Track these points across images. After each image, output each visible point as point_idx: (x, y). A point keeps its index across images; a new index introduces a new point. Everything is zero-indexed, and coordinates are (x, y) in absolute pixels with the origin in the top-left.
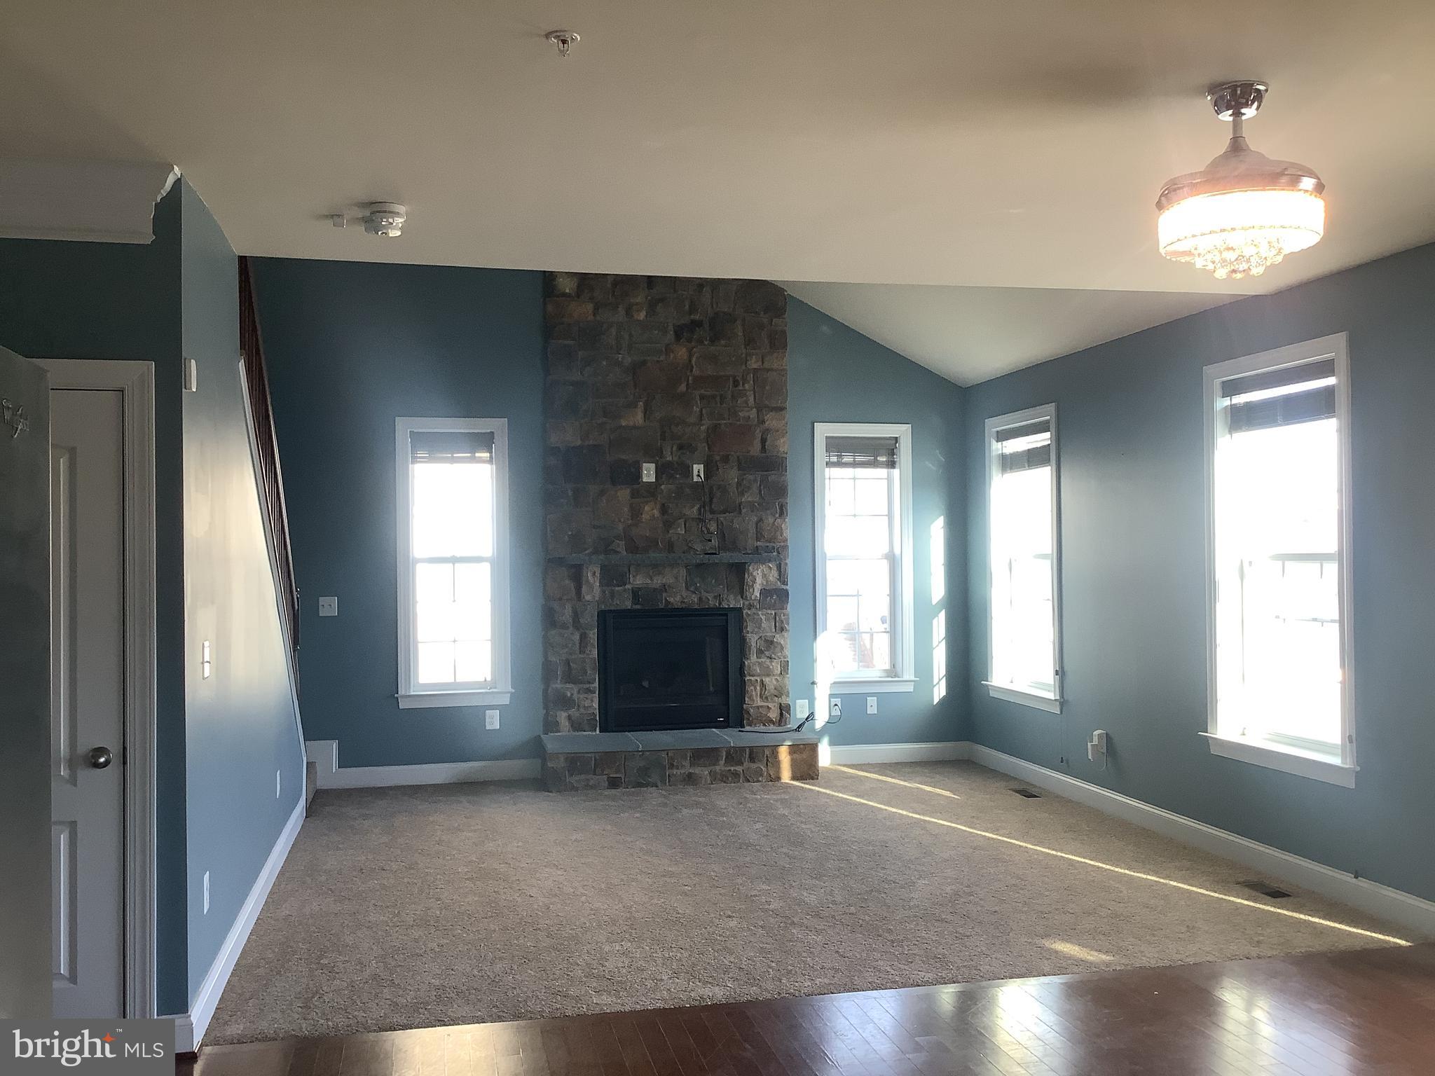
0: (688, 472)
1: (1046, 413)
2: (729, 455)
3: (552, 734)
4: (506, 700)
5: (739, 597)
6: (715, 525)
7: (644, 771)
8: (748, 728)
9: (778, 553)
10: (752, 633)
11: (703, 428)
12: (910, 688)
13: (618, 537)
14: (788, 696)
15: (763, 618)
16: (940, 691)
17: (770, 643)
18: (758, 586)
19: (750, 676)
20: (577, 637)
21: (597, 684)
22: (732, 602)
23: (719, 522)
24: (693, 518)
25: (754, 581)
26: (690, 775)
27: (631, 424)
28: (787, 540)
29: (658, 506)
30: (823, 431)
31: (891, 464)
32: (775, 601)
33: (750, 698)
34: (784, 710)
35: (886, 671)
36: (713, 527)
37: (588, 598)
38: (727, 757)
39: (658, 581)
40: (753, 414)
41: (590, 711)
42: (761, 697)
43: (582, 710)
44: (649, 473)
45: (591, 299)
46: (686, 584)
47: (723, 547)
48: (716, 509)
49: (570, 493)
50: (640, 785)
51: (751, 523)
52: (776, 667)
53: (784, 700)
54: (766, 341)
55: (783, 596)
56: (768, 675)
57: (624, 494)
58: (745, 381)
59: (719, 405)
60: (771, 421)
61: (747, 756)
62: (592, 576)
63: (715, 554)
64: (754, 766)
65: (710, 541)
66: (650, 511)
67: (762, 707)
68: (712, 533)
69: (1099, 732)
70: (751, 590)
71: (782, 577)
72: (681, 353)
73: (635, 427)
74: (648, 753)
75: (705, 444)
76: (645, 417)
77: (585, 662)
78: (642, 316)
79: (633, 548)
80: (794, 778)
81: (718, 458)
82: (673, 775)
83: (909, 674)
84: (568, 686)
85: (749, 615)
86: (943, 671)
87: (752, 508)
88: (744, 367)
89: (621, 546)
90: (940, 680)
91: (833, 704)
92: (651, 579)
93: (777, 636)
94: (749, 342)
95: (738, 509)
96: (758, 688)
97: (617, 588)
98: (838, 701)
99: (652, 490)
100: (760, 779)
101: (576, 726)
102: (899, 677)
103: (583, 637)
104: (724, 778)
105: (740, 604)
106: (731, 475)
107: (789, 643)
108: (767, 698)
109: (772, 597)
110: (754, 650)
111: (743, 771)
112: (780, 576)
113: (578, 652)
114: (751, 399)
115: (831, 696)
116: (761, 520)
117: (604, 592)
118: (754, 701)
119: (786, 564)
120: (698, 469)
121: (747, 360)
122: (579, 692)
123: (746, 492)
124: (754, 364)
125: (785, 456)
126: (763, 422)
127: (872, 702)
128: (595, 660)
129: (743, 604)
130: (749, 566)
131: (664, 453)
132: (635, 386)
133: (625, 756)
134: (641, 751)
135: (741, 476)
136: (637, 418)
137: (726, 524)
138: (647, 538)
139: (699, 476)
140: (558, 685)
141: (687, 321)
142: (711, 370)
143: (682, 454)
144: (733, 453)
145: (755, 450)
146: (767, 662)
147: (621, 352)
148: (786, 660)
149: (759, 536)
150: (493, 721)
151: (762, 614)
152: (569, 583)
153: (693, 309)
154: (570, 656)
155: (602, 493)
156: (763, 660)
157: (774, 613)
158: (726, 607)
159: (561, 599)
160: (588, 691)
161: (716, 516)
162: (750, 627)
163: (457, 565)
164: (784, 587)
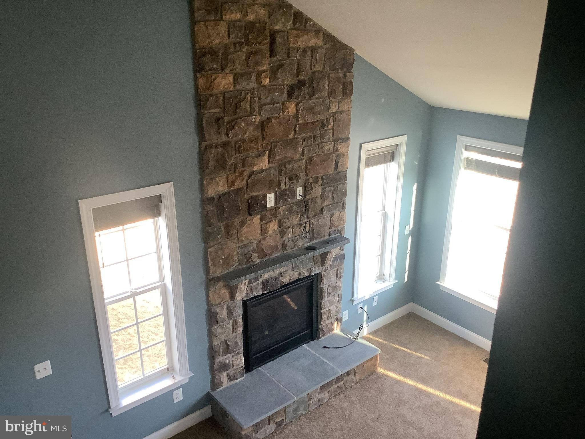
0: (294, 194)
2: (317, 177)
3: (218, 390)
4: (186, 381)
5: (322, 267)
6: (309, 225)
7: (296, 410)
8: (322, 339)
10: (325, 285)
11: (304, 162)
12: (392, 286)
13: (253, 251)
14: (340, 312)
15: (331, 274)
17: (334, 287)
18: (333, 258)
19: (324, 309)
20: (231, 324)
21: (242, 348)
24: (296, 225)
25: (331, 256)
26: (319, 400)
27: (260, 168)
29: (277, 223)
30: (365, 149)
32: (338, 263)
33: (323, 321)
34: (339, 321)
36: (308, 228)
37: (238, 298)
38: (336, 380)
39: (278, 272)
40: (332, 146)
41: (239, 366)
42: (328, 318)
43: (235, 368)
44: (271, 200)
46: (292, 268)
47: (313, 237)
49: (223, 230)
51: (327, 219)
52: (336, 299)
53: (338, 316)
54: (341, 91)
55: (343, 257)
56: (332, 305)
57: (256, 220)
58: (328, 123)
59: (313, 143)
60: (341, 148)
61: (346, 375)
62: (244, 285)
64: (349, 378)
65: (307, 237)
66: (273, 227)
67: (329, 324)
68: (308, 232)
70: (329, 262)
71: (342, 248)
72: (292, 108)
73: (263, 170)
74: (299, 400)
75: (304, 173)
76: (269, 161)
77: (237, 338)
78: (266, 81)
79: (262, 255)
81: (311, 181)
84: (227, 356)
85: (324, 275)
87: (329, 209)
88: (328, 113)
92: (274, 272)
93: (338, 282)
94: (332, 93)
95: (321, 212)
96: (327, 314)
97: (253, 284)
99: (273, 212)
100: (353, 384)
101: (231, 378)
102: (388, 281)
103: (235, 323)
104: (336, 392)
105: (320, 270)
107: (343, 283)
108: (331, 318)
110: (326, 294)
111: (344, 384)
113: (232, 333)
114: (331, 136)
116: (333, 215)
120: (299, 190)
121: (329, 107)
122: (233, 358)
123: (325, 199)
124: (333, 109)
125: (346, 170)
126: (337, 150)
127: (376, 299)
128: (241, 334)
129: (323, 270)
130: (331, 251)
131: (281, 185)
132: (263, 139)
133: (285, 407)
134: (295, 401)
135: (323, 189)
136: (264, 163)
137: (315, 223)
138: (272, 247)
139: (300, 195)
140: (220, 359)
141: (294, 81)
142: (310, 119)
143: (291, 183)
144: (319, 175)
145: (332, 170)
146: (332, 298)
147: (254, 114)
148: (341, 293)
149: (331, 226)
150: (178, 396)
151: (331, 272)
152: (225, 292)
153: (300, 71)
154: (226, 338)
155: (243, 223)
156: (330, 297)
157: (336, 269)
158: (314, 274)
159: (219, 304)
160: (238, 354)
161: (309, 220)
162: (325, 282)
163: (137, 298)
164: (342, 252)
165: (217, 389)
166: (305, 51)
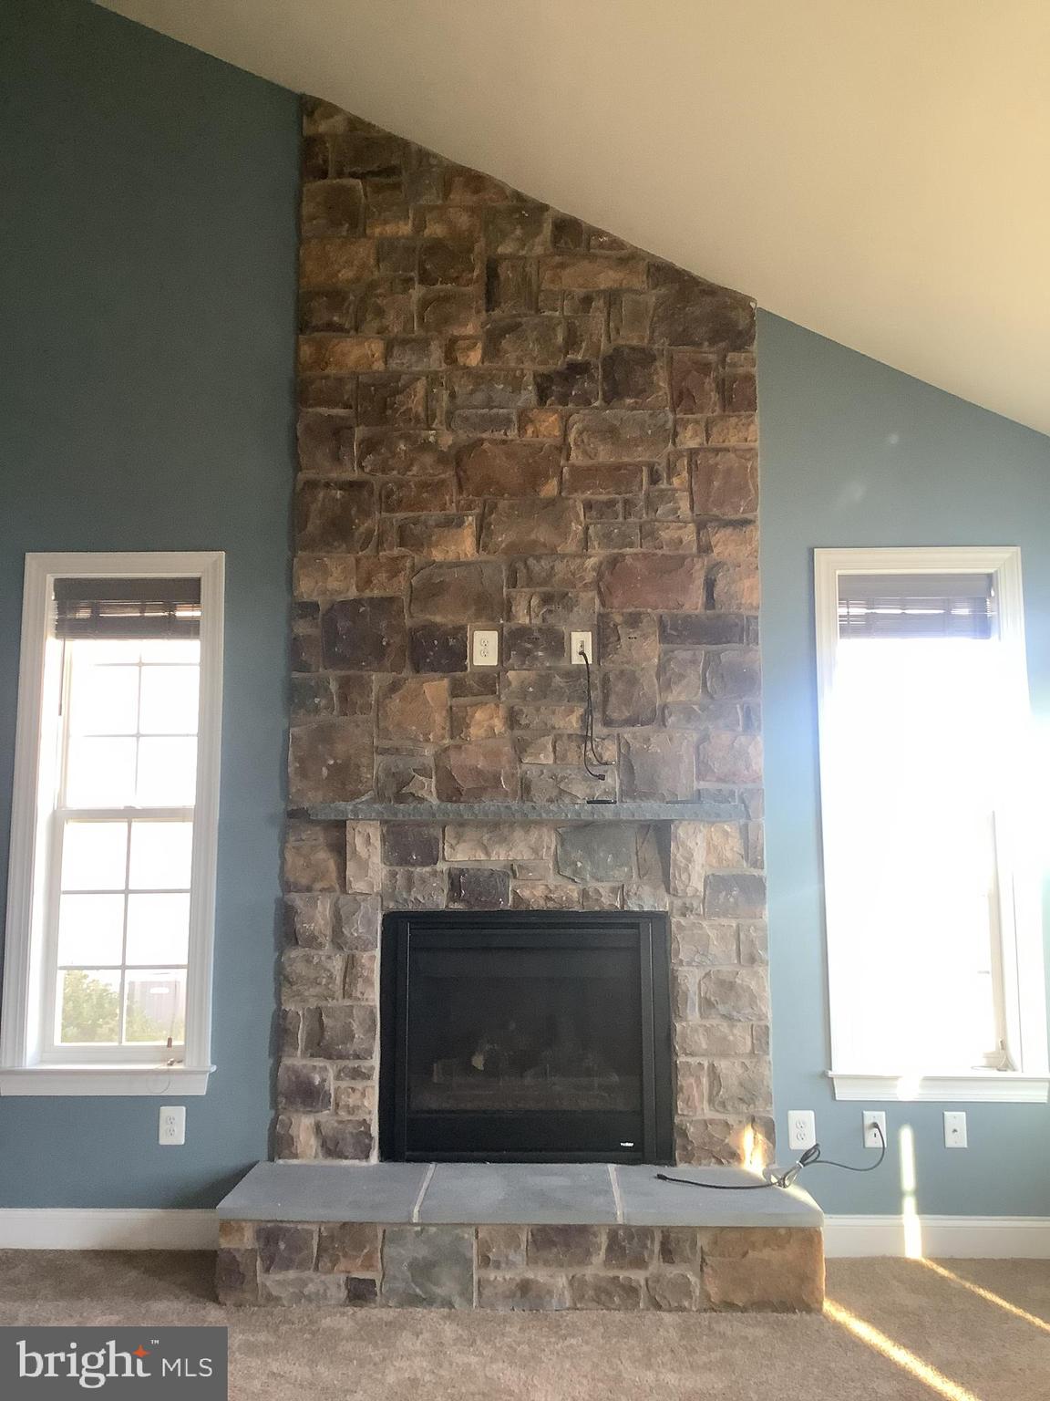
0: (558, 645)
2: (640, 614)
3: (281, 1162)
4: (200, 1088)
5: (662, 891)
6: (614, 748)
7: (423, 1270)
8: (679, 1169)
9: (743, 803)
10: (689, 964)
11: (591, 562)
12: (1039, 1095)
13: (424, 772)
14: (768, 1099)
15: (712, 934)
17: (728, 987)
18: (698, 868)
19: (686, 1054)
20: (337, 965)
21: (376, 1061)
22: (646, 899)
23: (623, 741)
24: (570, 736)
25: (689, 859)
26: (525, 1287)
27: (451, 557)
28: (759, 778)
29: (502, 712)
30: (833, 564)
31: (981, 627)
32: (736, 903)
33: (687, 1101)
34: (761, 1131)
35: (985, 1055)
36: (610, 752)
37: (358, 886)
38: (610, 1249)
39: (500, 856)
40: (689, 535)
41: (360, 1116)
42: (711, 1101)
43: (342, 1113)
44: (484, 649)
45: (381, 331)
46: (556, 862)
47: (630, 791)
48: (615, 716)
49: (333, 687)
50: (414, 1301)
51: (685, 744)
52: (741, 1037)
53: (760, 1109)
54: (714, 396)
55: (754, 888)
56: (724, 1055)
57: (436, 688)
58: (671, 470)
59: (621, 519)
60: (725, 546)
61: (657, 1247)
62: (367, 843)
63: (609, 803)
64: (672, 1272)
65: (602, 777)
66: (486, 720)
67: (712, 1122)
68: (606, 764)
70: (684, 877)
71: (751, 853)
72: (548, 424)
73: (458, 564)
74: (434, 1229)
75: (593, 594)
76: (478, 544)
77: (351, 1015)
78: (474, 358)
79: (451, 791)
82: (488, 1281)
83: (1036, 1064)
84: (319, 1062)
85: (679, 925)
87: (689, 714)
88: (670, 447)
89: (428, 789)
92: (488, 854)
93: (743, 972)
94: (683, 398)
95: (656, 717)
97: (418, 869)
98: (880, 1117)
99: (489, 683)
100: (686, 1304)
101: (332, 1148)
102: (1014, 1070)
103: (351, 964)
104: (605, 1296)
105: (663, 903)
106: (645, 650)
107: (767, 988)
108: (723, 1104)
109: (729, 893)
110: (694, 999)
111: (647, 1280)
112: (746, 847)
113: (339, 993)
114: (684, 505)
115: (864, 1104)
116: (705, 738)
117: (393, 875)
118: (696, 1107)
119: (759, 827)
120: (581, 643)
121: (676, 434)
122: (338, 1077)
123: (675, 683)
124: (690, 439)
125: (753, 613)
126: (709, 549)
127: (956, 1122)
128: (372, 1013)
129: (671, 904)
130: (677, 828)
131: (513, 608)
132: (460, 489)
133: (384, 1231)
134: (416, 1225)
135: (666, 653)
136: (464, 545)
137: (635, 745)
138: (479, 773)
139: (582, 653)
140: (297, 1060)
141: (559, 364)
142: (604, 454)
143: (550, 611)
144: (649, 610)
145: (694, 602)
146: (724, 1027)
147: (434, 426)
148: (762, 1023)
149: (703, 770)
150: (173, 1128)
151: (711, 926)
152: (325, 858)
153: (572, 342)
154: (323, 1004)
155: (394, 687)
156: (715, 1022)
157: (734, 925)
158: (636, 909)
159: (309, 889)
160: (357, 1074)
161: (616, 731)
162: (683, 950)
163: (136, 825)
164: (756, 872)
165: (280, 1158)
166: (587, 300)
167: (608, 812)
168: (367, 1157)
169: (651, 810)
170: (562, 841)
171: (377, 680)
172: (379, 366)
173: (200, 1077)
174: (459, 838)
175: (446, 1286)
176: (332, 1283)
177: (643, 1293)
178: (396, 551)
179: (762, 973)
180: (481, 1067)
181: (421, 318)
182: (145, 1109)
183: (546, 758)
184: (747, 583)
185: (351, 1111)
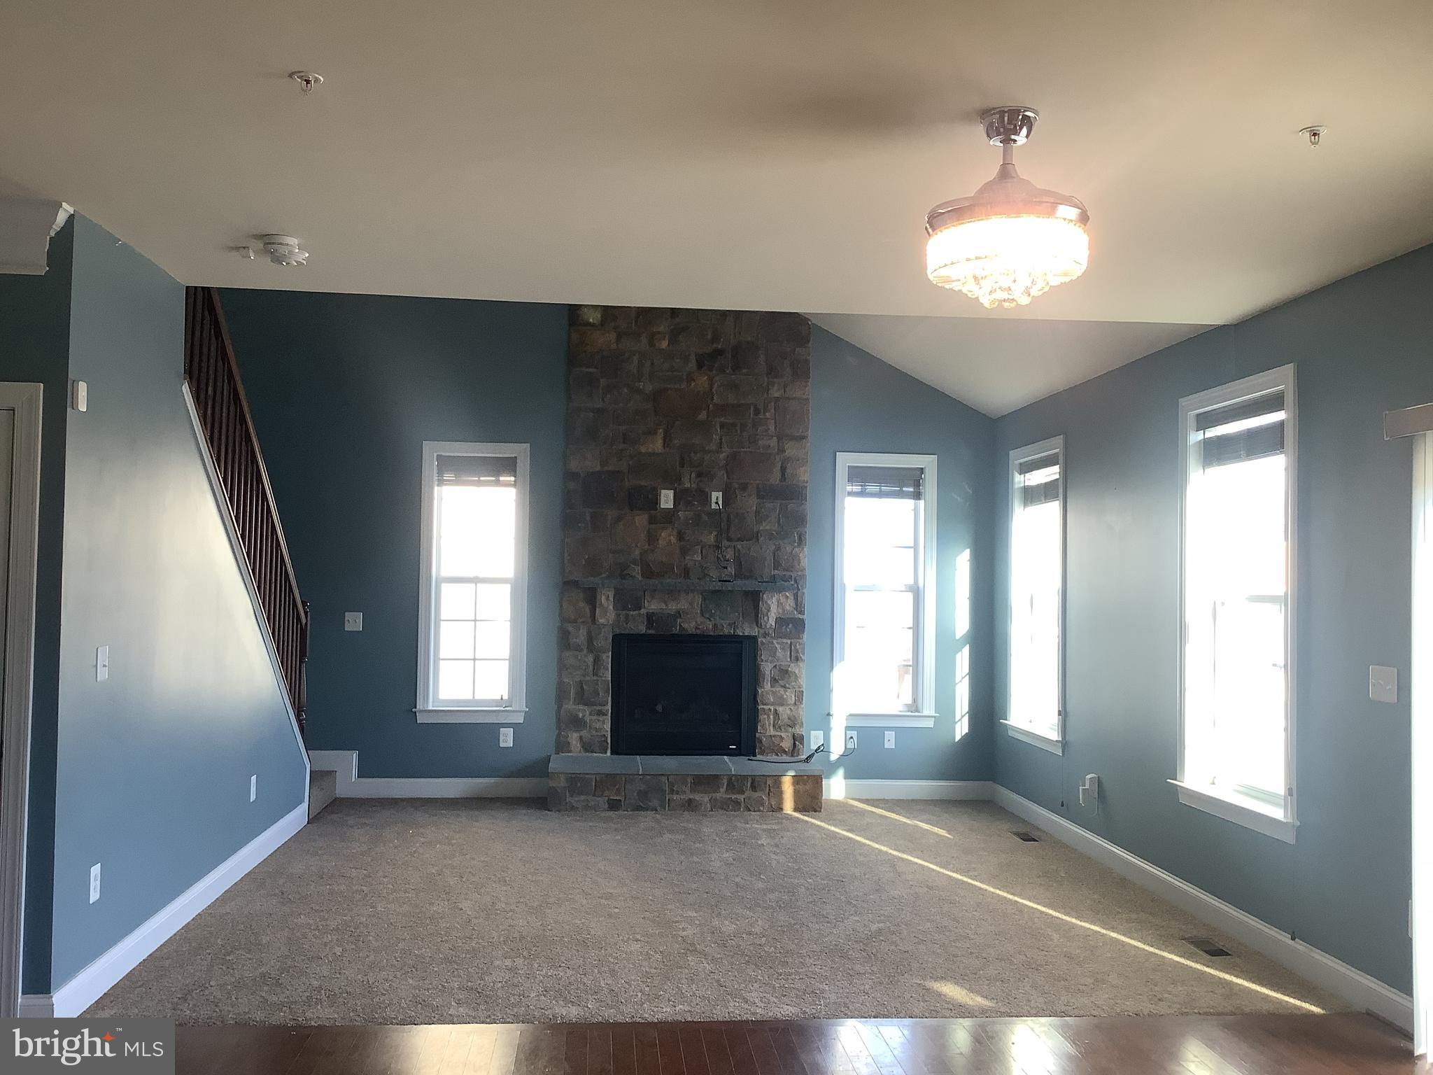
0: (706, 499)
1: (1055, 446)
2: (748, 483)
3: (562, 754)
4: (520, 719)
5: (754, 625)
6: (732, 552)
7: (643, 795)
8: (759, 757)
9: (796, 581)
10: (766, 661)
11: (722, 456)
12: (930, 723)
13: (635, 563)
14: (802, 726)
15: (778, 646)
16: (962, 729)
17: (785, 672)
18: (772, 614)
19: (764, 704)
20: (590, 659)
21: (609, 707)
22: (747, 630)
23: (736, 549)
24: (710, 546)
25: (769, 610)
26: (690, 801)
27: (651, 450)
28: (804, 569)
29: (675, 533)
30: (845, 460)
31: (917, 496)
32: (790, 631)
33: (763, 726)
34: (798, 740)
35: (907, 705)
36: (730, 554)
37: (602, 621)
38: (728, 785)
39: (673, 607)
40: (773, 443)
41: (602, 733)
42: (774, 726)
43: (594, 732)
44: (667, 499)
45: (615, 328)
46: (701, 610)
47: (739, 575)
48: (732, 536)
49: (588, 518)
50: (639, 808)
51: (768, 551)
52: (790, 696)
53: (797, 730)
54: (789, 370)
55: (799, 625)
56: (782, 705)
57: (641, 519)
58: (766, 410)
59: (739, 433)
60: (791, 450)
61: (749, 785)
62: (606, 599)
63: (729, 581)
64: (756, 795)
65: (726, 568)
66: (667, 537)
67: (774, 736)
68: (728, 561)
69: (1093, 775)
70: (766, 618)
71: (799, 607)
72: (703, 380)
73: (653, 454)
74: (648, 777)
75: (724, 472)
76: (664, 444)
77: (598, 685)
78: (664, 344)
79: (648, 573)
80: (796, 809)
81: (737, 486)
82: (673, 799)
83: (929, 709)
84: (581, 707)
85: (762, 642)
86: (966, 708)
87: (771, 537)
88: (766, 396)
89: (637, 571)
90: (962, 717)
91: (848, 736)
92: (666, 605)
93: (792, 665)
94: (772, 371)
95: (755, 537)
96: (771, 717)
97: (631, 612)
98: (854, 734)
99: (669, 516)
100: (761, 808)
101: (587, 747)
102: (919, 712)
103: (597, 659)
104: (725, 806)
105: (755, 631)
106: (749, 503)
107: (803, 673)
108: (780, 728)
109: (787, 626)
110: (768, 678)
111: (744, 799)
112: (797, 605)
113: (591, 674)
114: (772, 428)
115: (847, 728)
116: (778, 548)
117: (618, 615)
118: (767, 729)
119: (803, 593)
120: (716, 497)
121: (768, 389)
122: (590, 714)
123: (764, 520)
124: (775, 392)
125: (805, 484)
126: (784, 451)
127: (890, 736)
128: (607, 683)
129: (758, 632)
130: (764, 594)
131: (682, 479)
132: (656, 413)
133: (626, 779)
134: (640, 775)
135: (760, 504)
136: (657, 445)
137: (743, 551)
138: (663, 564)
139: (717, 503)
140: (570, 706)
141: (709, 349)
142: (732, 399)
143: (701, 481)
144: (752, 482)
145: (775, 478)
146: (782, 690)
147: (642, 380)
148: (801, 690)
149: (777, 565)
150: (507, 739)
151: (777, 643)
152: (583, 606)
153: (716, 338)
154: (583, 678)
155: (619, 519)
156: (777, 689)
157: (789, 642)
158: (741, 634)
159: (575, 622)
160: (600, 713)
161: (733, 544)
162: (764, 655)
163: (479, 585)
164: (800, 616)
167: (729, 586)
168: (606, 753)
169: (749, 585)
170: (704, 599)
171: (611, 514)
172: (614, 346)
173: (519, 714)
174: (653, 598)
175: (655, 803)
176: (603, 802)
177: (743, 805)
178: (622, 446)
179: (801, 666)
180: (661, 711)
181: (636, 322)
182: (493, 729)
183: (698, 557)
184: (802, 469)
185: (597, 730)
